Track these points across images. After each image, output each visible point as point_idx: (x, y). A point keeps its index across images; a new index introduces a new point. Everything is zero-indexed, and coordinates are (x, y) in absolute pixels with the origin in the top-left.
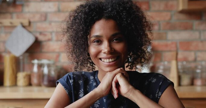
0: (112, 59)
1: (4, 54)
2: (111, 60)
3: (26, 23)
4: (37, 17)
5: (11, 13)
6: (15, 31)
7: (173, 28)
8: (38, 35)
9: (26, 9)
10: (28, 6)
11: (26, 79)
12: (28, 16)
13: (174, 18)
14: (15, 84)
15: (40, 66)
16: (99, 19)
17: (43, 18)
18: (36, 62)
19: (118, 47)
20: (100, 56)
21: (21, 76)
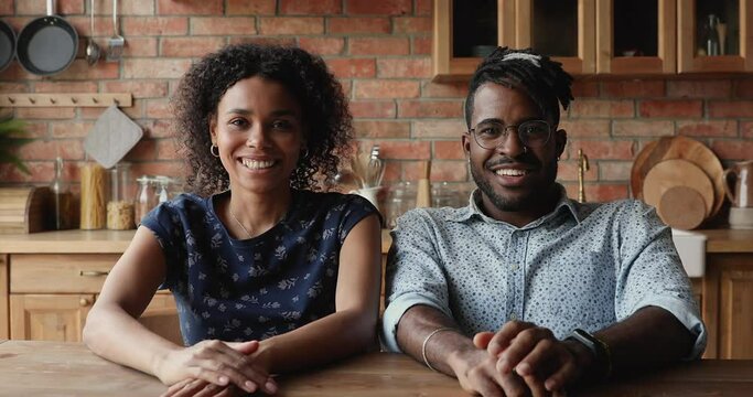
0: (265, 161)
1: (80, 164)
2: (262, 165)
3: (126, 101)
4: (149, 89)
5: (96, 81)
6: (103, 116)
7: (423, 113)
8: (150, 125)
9: (127, 73)
10: (130, 65)
11: (123, 216)
12: (129, 86)
13: (427, 94)
14: (102, 225)
15: (154, 188)
16: (247, 76)
17: (162, 92)
18: (145, 180)
19: (281, 140)
20: (239, 154)
21: (114, 208)
